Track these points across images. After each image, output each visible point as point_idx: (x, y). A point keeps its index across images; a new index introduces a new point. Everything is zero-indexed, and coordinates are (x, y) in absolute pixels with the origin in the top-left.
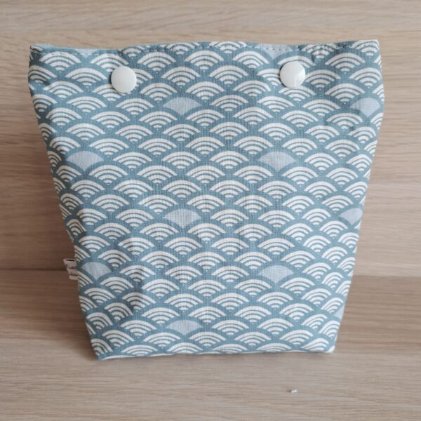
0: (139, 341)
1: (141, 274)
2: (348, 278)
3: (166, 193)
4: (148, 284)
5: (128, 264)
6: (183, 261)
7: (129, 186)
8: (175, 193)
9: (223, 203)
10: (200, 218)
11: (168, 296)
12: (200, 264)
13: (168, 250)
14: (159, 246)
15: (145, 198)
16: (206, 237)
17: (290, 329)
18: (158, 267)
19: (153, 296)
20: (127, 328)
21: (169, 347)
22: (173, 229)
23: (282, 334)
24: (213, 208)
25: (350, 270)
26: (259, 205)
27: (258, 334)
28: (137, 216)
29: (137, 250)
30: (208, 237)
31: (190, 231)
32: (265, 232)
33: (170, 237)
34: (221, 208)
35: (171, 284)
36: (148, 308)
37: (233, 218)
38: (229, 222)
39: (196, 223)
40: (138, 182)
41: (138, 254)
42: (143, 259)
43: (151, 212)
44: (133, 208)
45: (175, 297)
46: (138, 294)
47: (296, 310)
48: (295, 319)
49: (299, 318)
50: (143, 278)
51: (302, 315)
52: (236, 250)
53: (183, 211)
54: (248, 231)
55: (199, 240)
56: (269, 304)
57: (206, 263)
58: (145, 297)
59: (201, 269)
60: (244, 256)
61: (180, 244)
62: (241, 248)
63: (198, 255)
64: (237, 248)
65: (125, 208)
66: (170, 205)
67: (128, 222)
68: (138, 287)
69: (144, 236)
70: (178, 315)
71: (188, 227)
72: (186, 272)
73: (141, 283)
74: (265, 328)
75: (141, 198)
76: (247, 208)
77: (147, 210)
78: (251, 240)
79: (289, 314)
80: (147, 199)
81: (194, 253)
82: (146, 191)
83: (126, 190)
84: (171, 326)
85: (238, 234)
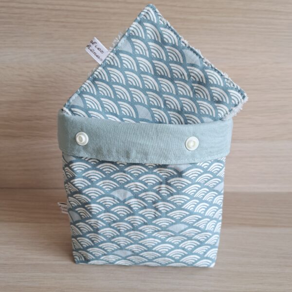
0: (98, 258)
1: (97, 225)
2: (220, 221)
3: (112, 179)
4: (102, 230)
5: (90, 218)
6: (122, 219)
7: (92, 174)
8: (118, 180)
9: (146, 188)
10: (132, 195)
11: (113, 237)
12: (132, 222)
13: (113, 212)
14: (107, 210)
15: (100, 181)
16: (135, 207)
17: (186, 255)
18: (107, 221)
19: (105, 237)
20: (91, 251)
21: (115, 262)
22: (116, 201)
23: (181, 258)
24: (140, 190)
25: (220, 216)
26: (168, 191)
27: (167, 259)
28: (95, 192)
29: (94, 211)
30: (137, 207)
31: (126, 203)
32: (171, 207)
33: (114, 206)
34: (145, 191)
35: (115, 231)
36: (102, 242)
37: (152, 198)
38: (149, 200)
39: (130, 198)
40: (97, 172)
41: (95, 213)
42: (99, 217)
43: (104, 190)
44: (93, 187)
45: (117, 238)
46: (96, 235)
47: (189, 245)
48: (189, 249)
49: (191, 249)
50: (99, 227)
51: (193, 247)
52: (153, 216)
53: (122, 191)
54: (160, 206)
55: (131, 208)
56: (173, 242)
57: (136, 222)
58: (100, 236)
59: (132, 225)
60: (158, 220)
61: (120, 210)
62: (157, 215)
63: (131, 217)
64: (155, 215)
65: (88, 187)
66: (115, 187)
67: (90, 195)
68: (96, 231)
69: (99, 203)
70: (119, 247)
71: (125, 201)
72: (124, 226)
73: (98, 229)
74: (171, 255)
75: (98, 181)
76: (161, 192)
77: (101, 188)
78: (163, 211)
79: (185, 246)
80: (102, 182)
81: (128, 215)
82: (101, 177)
83: (90, 176)
84: (116, 253)
85: (155, 207)
